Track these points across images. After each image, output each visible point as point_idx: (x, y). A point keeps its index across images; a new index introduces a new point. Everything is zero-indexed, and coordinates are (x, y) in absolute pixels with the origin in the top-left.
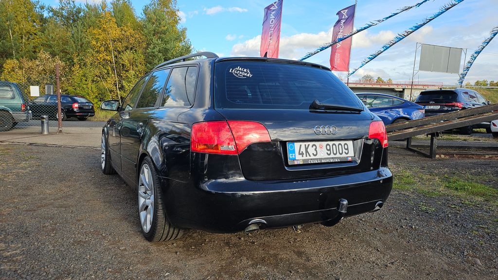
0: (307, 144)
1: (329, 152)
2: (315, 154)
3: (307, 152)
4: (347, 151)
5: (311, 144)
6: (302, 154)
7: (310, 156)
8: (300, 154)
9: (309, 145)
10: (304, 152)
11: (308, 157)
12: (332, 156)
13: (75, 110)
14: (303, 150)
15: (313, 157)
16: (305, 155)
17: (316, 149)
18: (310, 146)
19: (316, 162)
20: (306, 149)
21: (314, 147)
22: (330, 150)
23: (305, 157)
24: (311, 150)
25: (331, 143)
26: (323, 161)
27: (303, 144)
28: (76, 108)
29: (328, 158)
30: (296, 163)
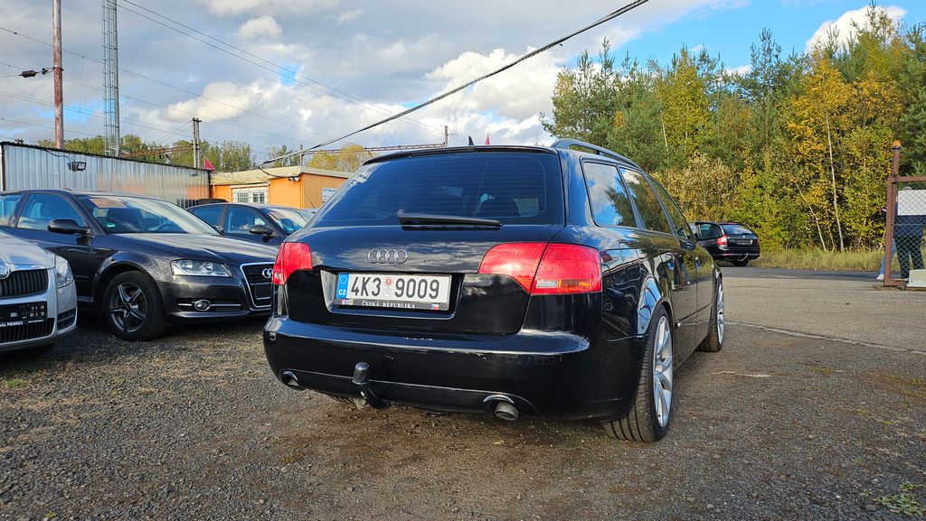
0: (367, 276)
1: (399, 292)
2: (376, 292)
3: (364, 288)
4: (434, 294)
5: (373, 277)
6: (357, 291)
7: (367, 295)
8: (353, 291)
9: (369, 278)
10: (360, 289)
11: (364, 297)
12: (404, 298)
13: (722, 247)
14: (359, 285)
15: (371, 297)
16: (359, 293)
17: (378, 286)
18: (371, 280)
19: (373, 305)
20: (364, 284)
21: (377, 282)
22: (402, 289)
23: (359, 296)
24: (371, 287)
25: (406, 278)
26: (384, 305)
27: (361, 276)
28: (724, 243)
29: (394, 302)
30: (343, 303)
